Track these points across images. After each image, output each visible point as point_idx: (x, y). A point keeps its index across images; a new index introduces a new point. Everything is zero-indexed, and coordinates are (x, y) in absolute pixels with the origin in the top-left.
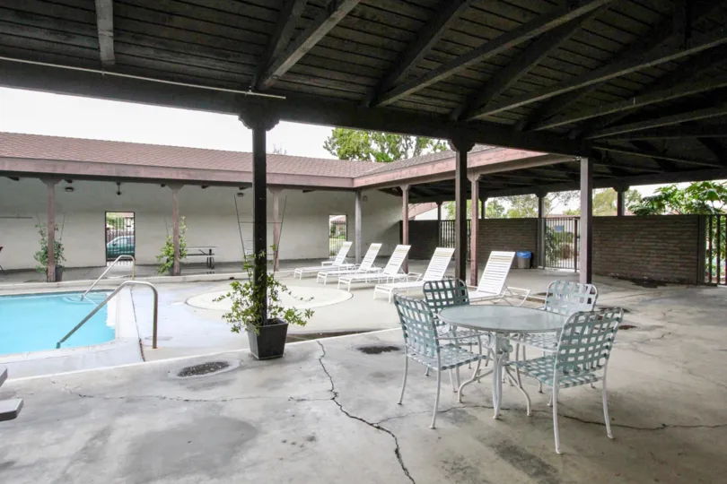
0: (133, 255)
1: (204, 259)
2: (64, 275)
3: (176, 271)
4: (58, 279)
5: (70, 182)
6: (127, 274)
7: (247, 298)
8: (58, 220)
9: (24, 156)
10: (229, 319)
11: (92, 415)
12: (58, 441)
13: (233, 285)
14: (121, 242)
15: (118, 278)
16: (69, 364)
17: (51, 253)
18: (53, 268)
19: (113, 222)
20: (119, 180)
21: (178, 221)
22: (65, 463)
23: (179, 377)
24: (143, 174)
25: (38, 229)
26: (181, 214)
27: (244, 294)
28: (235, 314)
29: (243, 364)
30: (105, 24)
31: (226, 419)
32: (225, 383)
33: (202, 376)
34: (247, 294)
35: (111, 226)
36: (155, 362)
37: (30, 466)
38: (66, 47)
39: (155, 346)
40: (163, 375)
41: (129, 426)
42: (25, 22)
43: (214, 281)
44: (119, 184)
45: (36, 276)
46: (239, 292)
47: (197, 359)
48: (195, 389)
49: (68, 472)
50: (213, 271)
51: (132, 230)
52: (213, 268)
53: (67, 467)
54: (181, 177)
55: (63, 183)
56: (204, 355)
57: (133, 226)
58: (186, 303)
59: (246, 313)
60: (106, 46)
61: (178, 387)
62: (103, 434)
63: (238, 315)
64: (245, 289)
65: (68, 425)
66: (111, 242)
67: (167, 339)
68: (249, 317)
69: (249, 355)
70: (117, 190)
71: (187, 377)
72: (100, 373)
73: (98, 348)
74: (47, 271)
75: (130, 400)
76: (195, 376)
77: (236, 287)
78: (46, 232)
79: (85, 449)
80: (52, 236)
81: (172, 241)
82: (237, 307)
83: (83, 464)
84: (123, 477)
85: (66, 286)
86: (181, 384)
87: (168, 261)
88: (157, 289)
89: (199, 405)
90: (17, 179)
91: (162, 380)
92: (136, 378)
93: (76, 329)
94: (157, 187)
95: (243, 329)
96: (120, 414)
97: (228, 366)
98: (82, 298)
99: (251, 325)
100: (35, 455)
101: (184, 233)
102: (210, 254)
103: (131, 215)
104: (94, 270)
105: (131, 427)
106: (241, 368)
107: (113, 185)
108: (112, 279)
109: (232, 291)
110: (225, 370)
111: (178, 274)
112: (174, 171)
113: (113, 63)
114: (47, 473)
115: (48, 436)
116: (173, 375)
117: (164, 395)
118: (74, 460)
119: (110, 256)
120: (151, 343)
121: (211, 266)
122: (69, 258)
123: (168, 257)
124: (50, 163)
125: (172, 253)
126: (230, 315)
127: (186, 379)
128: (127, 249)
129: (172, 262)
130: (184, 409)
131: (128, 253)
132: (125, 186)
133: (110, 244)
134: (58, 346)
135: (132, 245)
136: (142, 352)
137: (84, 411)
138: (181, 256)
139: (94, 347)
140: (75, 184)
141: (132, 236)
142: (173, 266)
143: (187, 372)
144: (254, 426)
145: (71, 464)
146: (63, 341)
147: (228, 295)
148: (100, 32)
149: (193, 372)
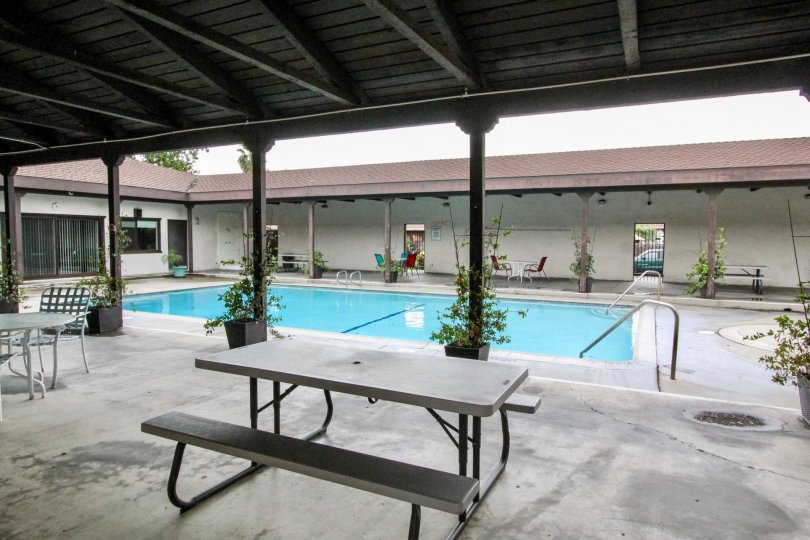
0: (661, 271)
1: (748, 281)
2: (594, 286)
3: (709, 293)
4: (588, 290)
5: (603, 194)
6: (652, 291)
7: (800, 340)
8: (590, 232)
9: (564, 173)
10: (770, 364)
11: (600, 432)
12: (569, 447)
13: (779, 320)
14: (651, 255)
15: (642, 295)
16: (587, 375)
17: (584, 264)
18: (584, 280)
19: (643, 234)
20: (649, 189)
21: (714, 233)
22: (571, 469)
23: (695, 420)
24: (675, 180)
25: (574, 241)
26: (720, 225)
27: (794, 333)
28: (779, 359)
29: (786, 428)
30: (629, 25)
31: (751, 493)
32: (757, 446)
33: (724, 426)
34: (801, 335)
35: (640, 238)
36: (670, 395)
37: (544, 459)
38: (597, 61)
39: (673, 377)
40: (678, 412)
41: (633, 456)
42: (561, 48)
43: (761, 310)
44: (650, 193)
45: (570, 286)
46: (787, 331)
47: (723, 405)
48: (713, 440)
49: (573, 479)
50: (761, 297)
51: (661, 243)
52: (761, 294)
53: (572, 474)
54: (721, 180)
55: (597, 196)
56: (730, 402)
57: (662, 239)
58: (718, 333)
59: (798, 361)
60: (630, 48)
61: (694, 432)
62: (608, 454)
63: (784, 362)
64: (798, 328)
65: (579, 434)
66: (639, 256)
67: (688, 372)
68: (803, 368)
69: (799, 419)
70: (647, 200)
71: (706, 423)
72: (614, 392)
73: (615, 366)
74: (579, 282)
75: (637, 429)
76: (716, 424)
77: (783, 323)
78: (580, 244)
79: (589, 463)
80: (584, 248)
81: (706, 257)
82: (782, 350)
83: (585, 477)
84: (620, 506)
85: (595, 298)
86: (698, 430)
87: (700, 280)
88: (679, 313)
89: (715, 461)
90: (560, 195)
91: (675, 418)
92: (648, 407)
93: (597, 342)
94: (692, 193)
95: (789, 382)
96: (626, 440)
97: (763, 424)
98: (607, 313)
99: (804, 378)
100: (548, 452)
101: (721, 248)
102: (758, 275)
103: (662, 226)
104: (621, 285)
105: (634, 458)
106: (783, 433)
107: (643, 195)
108: (638, 295)
109: (776, 327)
110: (758, 428)
111: (712, 297)
112: (713, 173)
113: (638, 64)
114: (556, 473)
115: (562, 438)
116: (688, 416)
117: (674, 436)
118: (580, 469)
119: (638, 270)
120: (669, 372)
121: (757, 290)
122: (599, 271)
123: (700, 276)
124: (584, 177)
125: (705, 271)
126: (770, 359)
127: (705, 426)
128: (655, 263)
129: (705, 282)
130: (697, 459)
131: (657, 268)
132: (656, 194)
133: (638, 258)
134: (581, 356)
135: (661, 260)
136: (658, 380)
137: (594, 426)
138: (717, 276)
139: (612, 363)
140: (608, 196)
141: (661, 250)
142: (705, 286)
143: (706, 416)
144: (791, 516)
145: (576, 472)
146: (586, 351)
147: (771, 333)
148: (624, 36)
149: (714, 419)
